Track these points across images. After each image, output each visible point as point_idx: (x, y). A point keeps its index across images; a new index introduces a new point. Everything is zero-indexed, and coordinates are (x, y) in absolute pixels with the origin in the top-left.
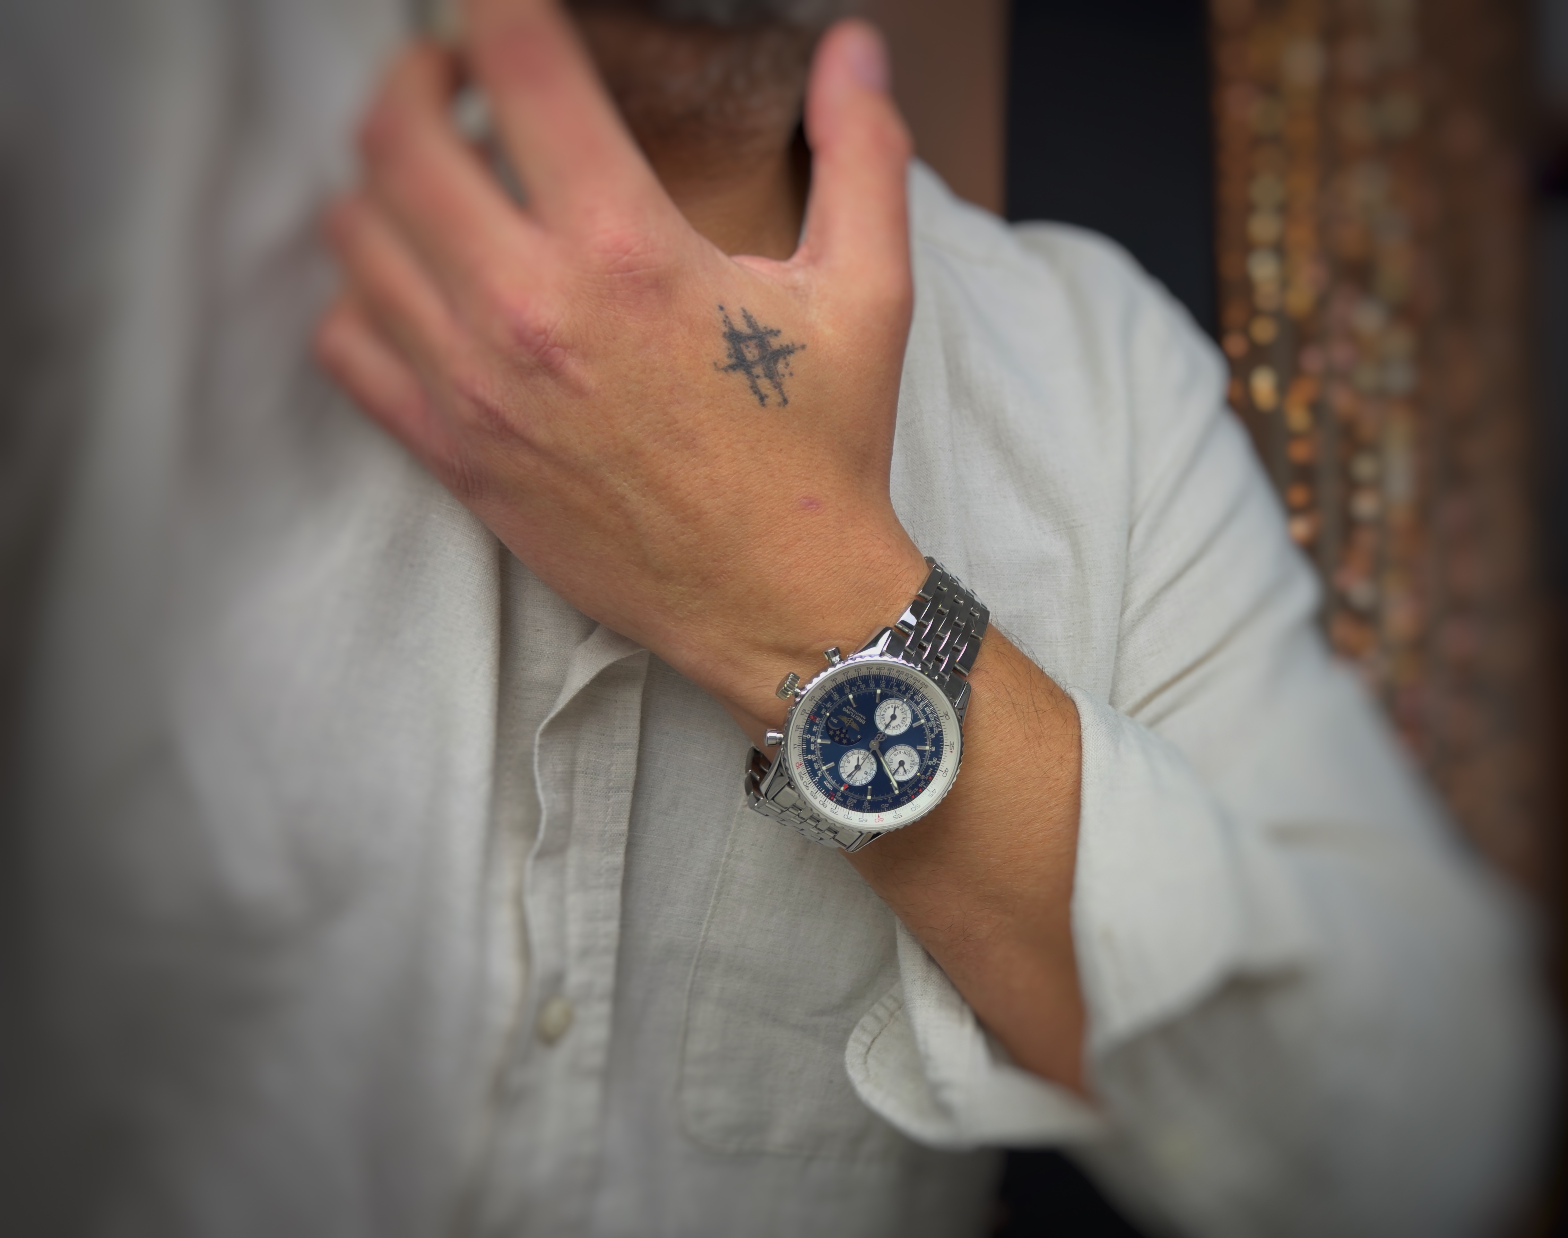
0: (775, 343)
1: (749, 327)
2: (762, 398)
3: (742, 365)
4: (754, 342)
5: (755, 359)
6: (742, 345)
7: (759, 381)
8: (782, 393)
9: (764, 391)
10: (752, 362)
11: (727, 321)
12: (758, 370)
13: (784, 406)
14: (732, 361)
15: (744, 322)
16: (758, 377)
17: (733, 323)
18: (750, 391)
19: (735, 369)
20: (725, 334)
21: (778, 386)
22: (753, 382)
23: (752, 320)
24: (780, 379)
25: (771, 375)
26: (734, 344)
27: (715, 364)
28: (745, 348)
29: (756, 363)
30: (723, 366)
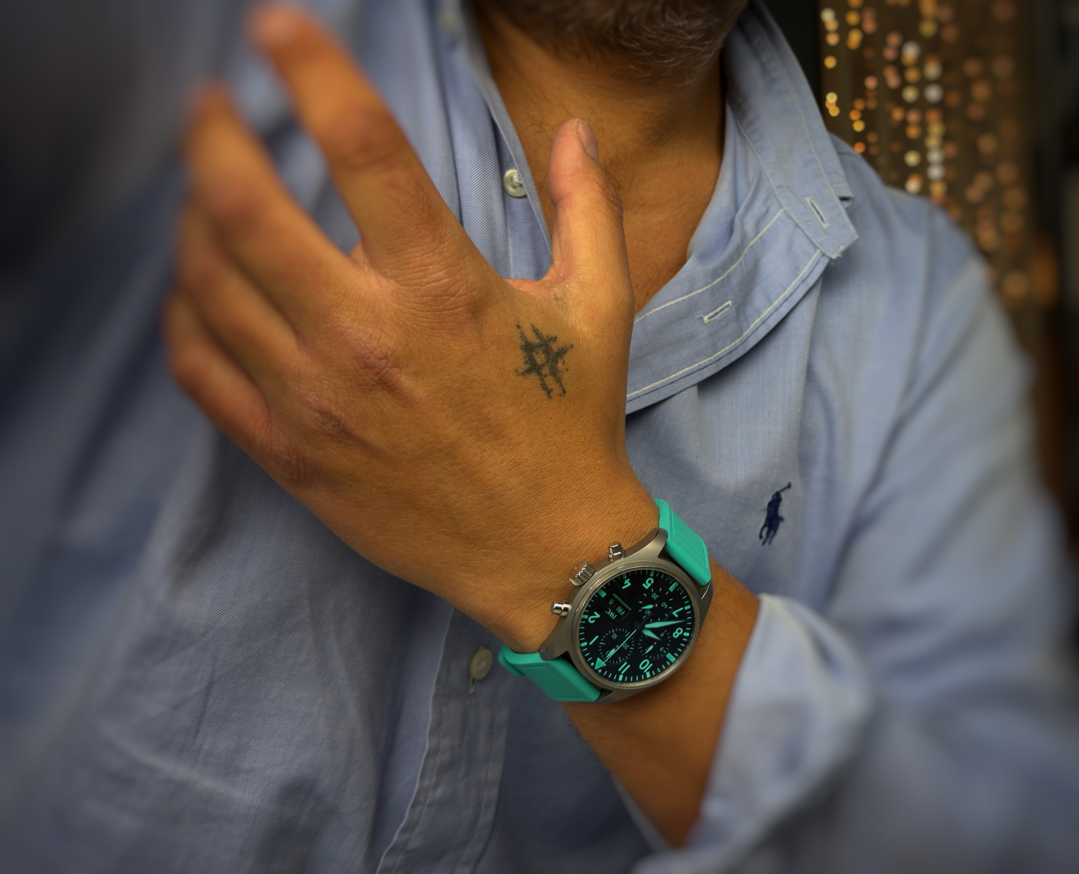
0: (555, 347)
1: (537, 337)
2: (549, 392)
3: (534, 368)
4: (543, 348)
5: (543, 362)
6: (533, 353)
7: (546, 379)
8: (561, 386)
9: (549, 386)
10: (541, 365)
11: (522, 336)
12: (545, 371)
13: (563, 395)
14: (527, 367)
15: (534, 334)
16: (545, 376)
17: (527, 337)
18: (541, 388)
19: (530, 373)
20: (522, 346)
21: (559, 381)
22: (543, 380)
23: (539, 332)
24: (560, 375)
25: (554, 373)
26: (528, 353)
27: (516, 371)
28: (536, 356)
29: (543, 365)
30: (521, 371)
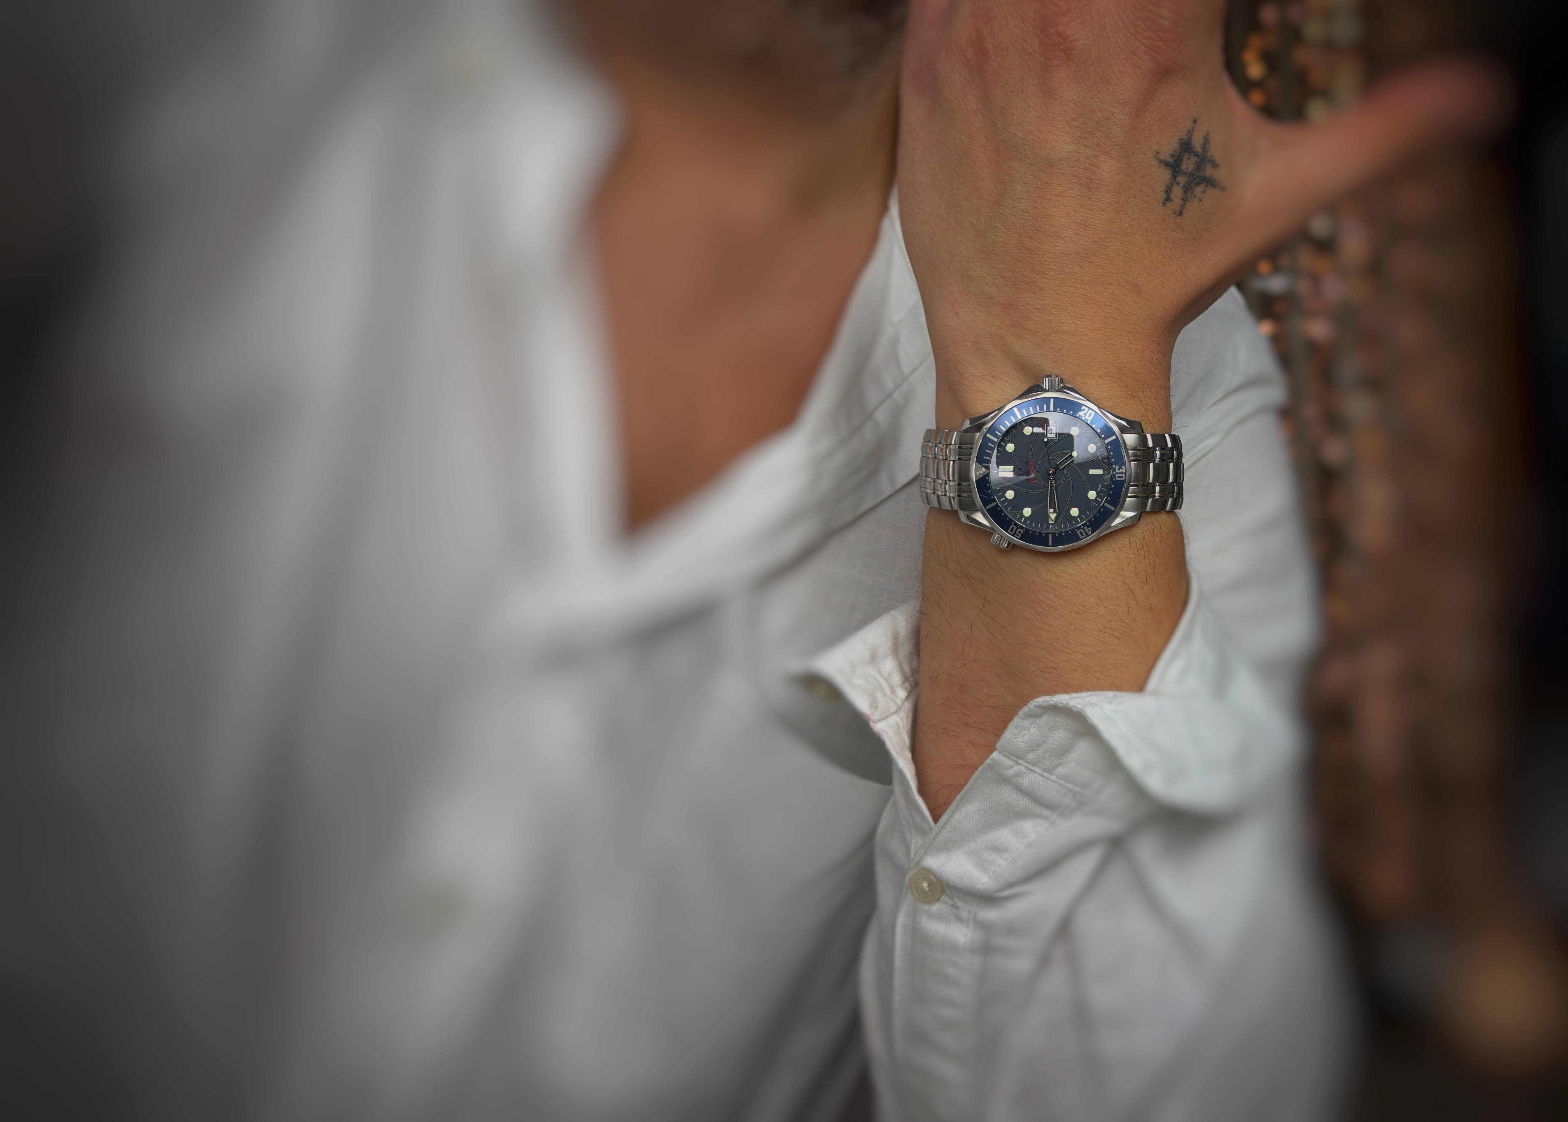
0: (1209, 171)
1: (1202, 148)
2: (1168, 199)
3: (1174, 168)
5: (1186, 171)
6: (1186, 155)
7: (1175, 187)
8: (1183, 206)
9: (1172, 195)
10: (1182, 171)
11: (1190, 132)
12: (1182, 180)
13: (1177, 216)
14: (1170, 160)
15: (1201, 141)
16: (1178, 184)
17: (1193, 137)
18: (1163, 188)
19: (1167, 166)
20: (1182, 139)
21: (1185, 200)
22: (1172, 184)
23: (1208, 145)
24: (1191, 197)
25: (1187, 190)
26: (1182, 150)
27: (1158, 153)
28: (1186, 159)
29: (1185, 174)
30: (1160, 158)
